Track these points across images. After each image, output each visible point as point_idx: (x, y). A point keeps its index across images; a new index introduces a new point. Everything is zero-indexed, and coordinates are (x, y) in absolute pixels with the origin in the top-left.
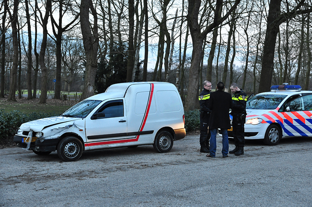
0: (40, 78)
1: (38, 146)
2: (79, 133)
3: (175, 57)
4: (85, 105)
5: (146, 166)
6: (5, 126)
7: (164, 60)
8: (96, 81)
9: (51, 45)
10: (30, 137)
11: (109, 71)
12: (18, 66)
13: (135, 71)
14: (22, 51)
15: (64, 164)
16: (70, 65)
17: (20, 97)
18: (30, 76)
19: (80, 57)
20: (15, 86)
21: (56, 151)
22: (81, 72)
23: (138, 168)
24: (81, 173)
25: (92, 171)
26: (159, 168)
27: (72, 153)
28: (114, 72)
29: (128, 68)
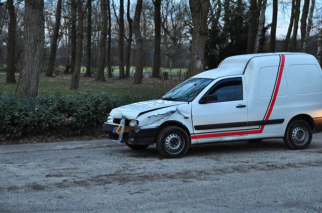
0: (134, 51)
1: (132, 138)
2: (184, 122)
3: (317, 17)
4: (191, 85)
5: (273, 167)
6: (92, 112)
7: (300, 23)
8: (206, 54)
9: (148, 8)
10: (123, 126)
11: (223, 39)
12: (108, 36)
13: (258, 38)
14: (112, 16)
15: (165, 162)
16: (172, 33)
17: (110, 75)
18: (122, 48)
19: (185, 21)
20: (104, 62)
21: (155, 144)
22: (186, 42)
23: (262, 169)
24: (186, 173)
25: (201, 172)
26: (292, 169)
27: (175, 147)
28: (230, 41)
29: (250, 34)
